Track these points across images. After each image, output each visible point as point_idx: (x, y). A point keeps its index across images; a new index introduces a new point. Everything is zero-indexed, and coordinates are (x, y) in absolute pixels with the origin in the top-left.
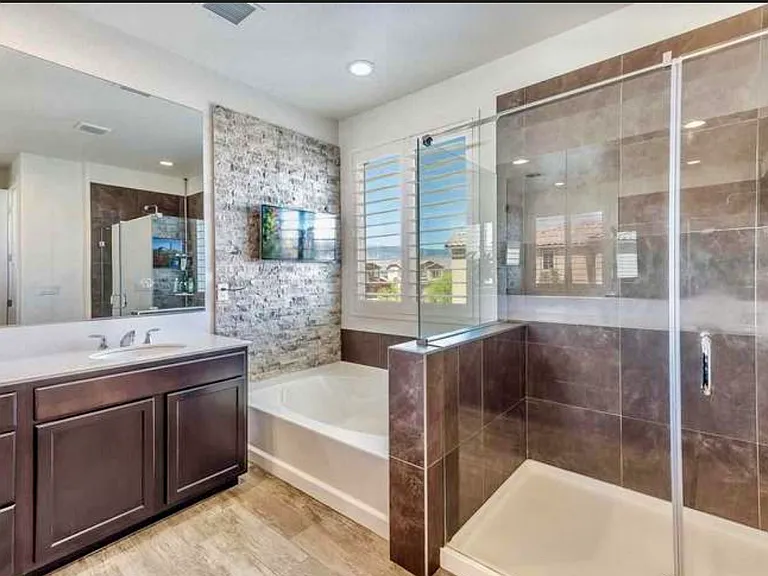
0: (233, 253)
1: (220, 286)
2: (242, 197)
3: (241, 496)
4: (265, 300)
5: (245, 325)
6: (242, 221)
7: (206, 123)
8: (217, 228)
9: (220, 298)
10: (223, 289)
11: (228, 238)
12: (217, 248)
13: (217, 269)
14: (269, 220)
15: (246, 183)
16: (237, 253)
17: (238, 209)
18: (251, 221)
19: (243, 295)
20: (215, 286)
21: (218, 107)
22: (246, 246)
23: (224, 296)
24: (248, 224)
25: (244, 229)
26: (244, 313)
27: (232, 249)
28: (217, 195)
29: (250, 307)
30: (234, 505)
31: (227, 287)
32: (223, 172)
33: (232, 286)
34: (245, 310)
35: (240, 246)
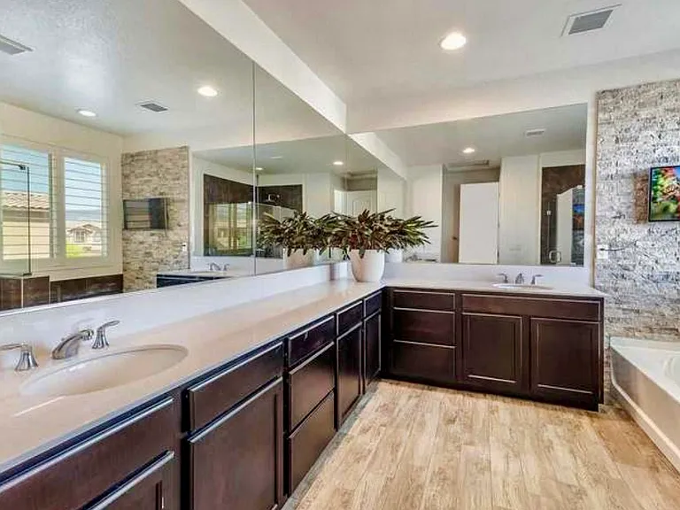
0: (615, 217)
1: (599, 247)
2: (627, 165)
3: (595, 419)
4: (657, 262)
5: (628, 283)
6: (628, 187)
7: (591, 111)
8: (597, 197)
9: (599, 257)
10: (602, 250)
11: (609, 204)
12: (597, 214)
13: (597, 232)
14: (661, 181)
15: (634, 151)
16: (620, 217)
17: (623, 177)
18: (639, 185)
19: (626, 255)
20: (595, 246)
21: (604, 92)
22: (630, 210)
23: (603, 256)
24: (635, 189)
25: (630, 194)
26: (627, 272)
27: (614, 214)
28: (599, 169)
29: (634, 266)
30: (585, 420)
31: (607, 247)
32: (608, 146)
33: (613, 247)
34: (628, 270)
35: (623, 210)
